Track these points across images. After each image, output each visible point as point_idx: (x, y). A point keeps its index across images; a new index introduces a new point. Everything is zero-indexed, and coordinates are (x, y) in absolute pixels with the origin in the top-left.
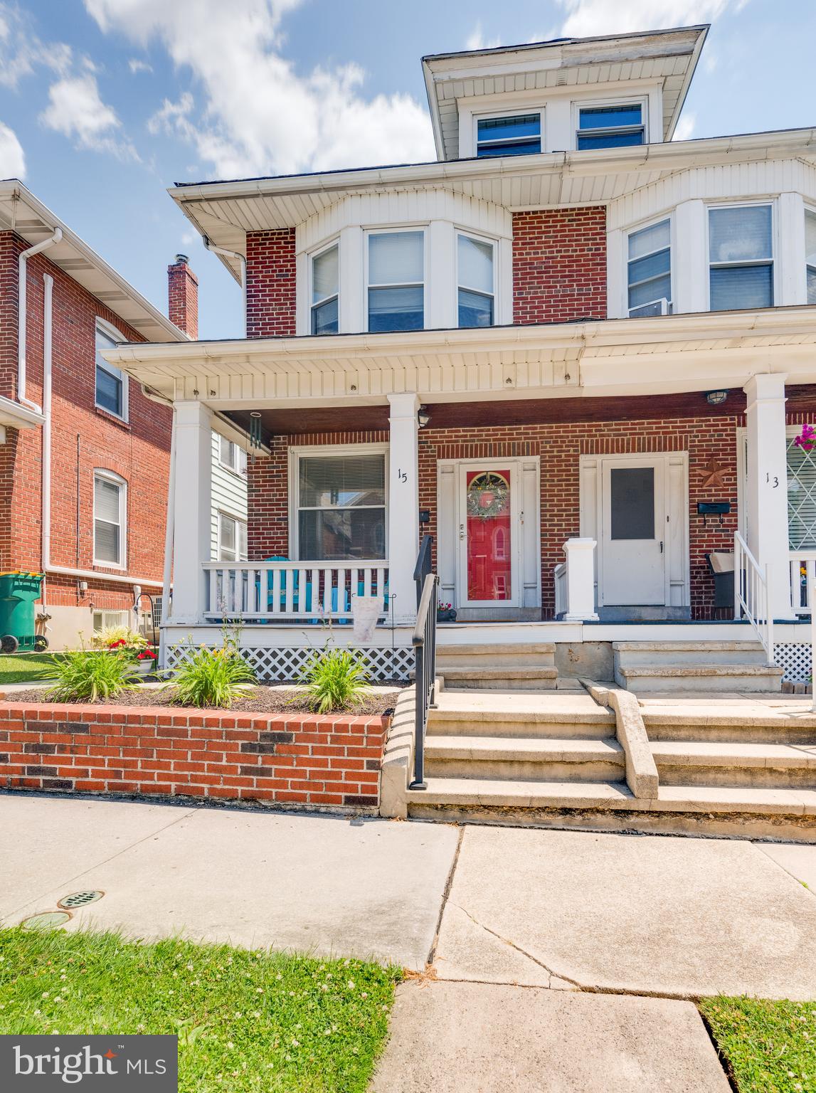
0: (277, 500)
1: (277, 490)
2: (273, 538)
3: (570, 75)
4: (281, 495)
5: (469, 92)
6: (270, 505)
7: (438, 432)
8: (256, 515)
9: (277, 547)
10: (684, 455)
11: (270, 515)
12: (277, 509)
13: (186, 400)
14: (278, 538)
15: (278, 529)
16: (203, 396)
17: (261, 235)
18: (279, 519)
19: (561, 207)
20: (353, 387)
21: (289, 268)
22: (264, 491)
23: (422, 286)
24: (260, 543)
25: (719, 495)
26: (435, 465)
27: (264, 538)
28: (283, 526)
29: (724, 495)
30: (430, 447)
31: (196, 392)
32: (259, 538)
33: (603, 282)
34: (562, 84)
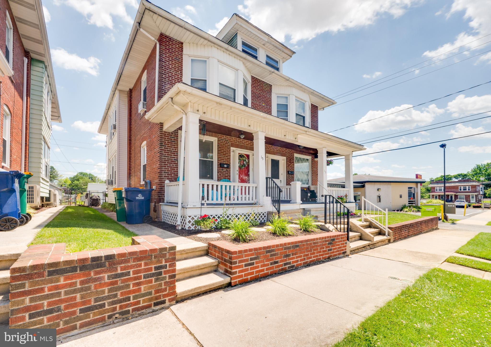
0: (174, 151)
1: (174, 147)
2: (172, 167)
3: (267, 45)
4: (176, 150)
5: (242, 31)
6: (171, 153)
7: (231, 138)
8: (164, 156)
9: (174, 171)
10: (285, 158)
11: (171, 157)
12: (174, 155)
13: (193, 112)
14: (174, 167)
15: (174, 163)
16: (201, 112)
17: (168, 38)
18: (174, 160)
19: (263, 80)
20: (249, 126)
21: (180, 57)
22: (168, 146)
23: (234, 89)
24: (166, 169)
25: (291, 169)
26: (230, 149)
27: (168, 167)
28: (176, 162)
30: (229, 142)
31: (198, 111)
32: (165, 167)
33: (271, 106)
34: (264, 45)
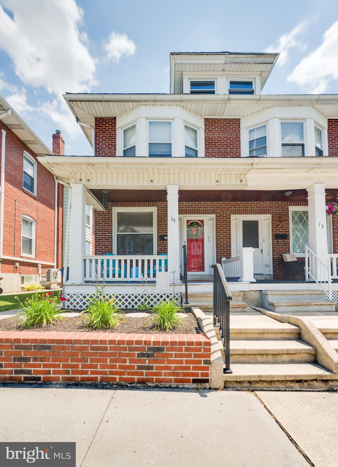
0: (108, 229)
1: (108, 225)
2: (106, 245)
3: (227, 67)
4: (109, 227)
5: (188, 70)
6: (105, 231)
8: (98, 235)
9: (108, 249)
10: (270, 216)
11: (105, 236)
12: (108, 233)
13: (76, 183)
14: (108, 245)
15: (108, 241)
16: (84, 181)
17: (101, 119)
18: (108, 238)
19: (223, 117)
20: (152, 181)
21: (113, 133)
22: (102, 225)
23: (171, 144)
24: (100, 247)
25: (283, 232)
27: (102, 245)
28: (110, 240)
29: (285, 232)
31: (81, 180)
32: (100, 245)
34: (223, 70)
